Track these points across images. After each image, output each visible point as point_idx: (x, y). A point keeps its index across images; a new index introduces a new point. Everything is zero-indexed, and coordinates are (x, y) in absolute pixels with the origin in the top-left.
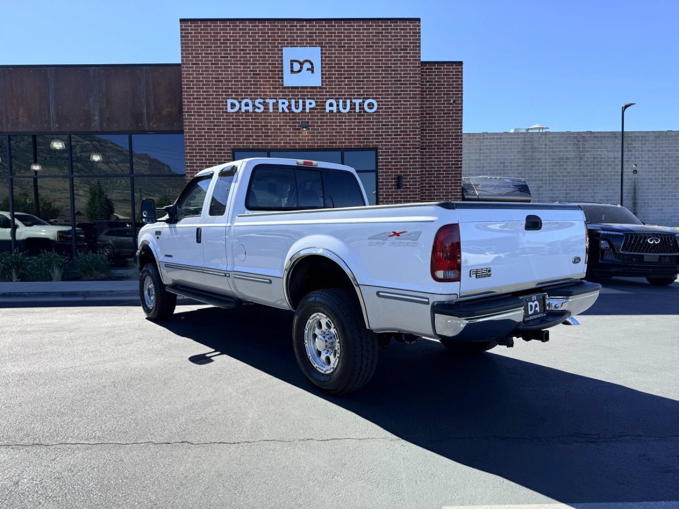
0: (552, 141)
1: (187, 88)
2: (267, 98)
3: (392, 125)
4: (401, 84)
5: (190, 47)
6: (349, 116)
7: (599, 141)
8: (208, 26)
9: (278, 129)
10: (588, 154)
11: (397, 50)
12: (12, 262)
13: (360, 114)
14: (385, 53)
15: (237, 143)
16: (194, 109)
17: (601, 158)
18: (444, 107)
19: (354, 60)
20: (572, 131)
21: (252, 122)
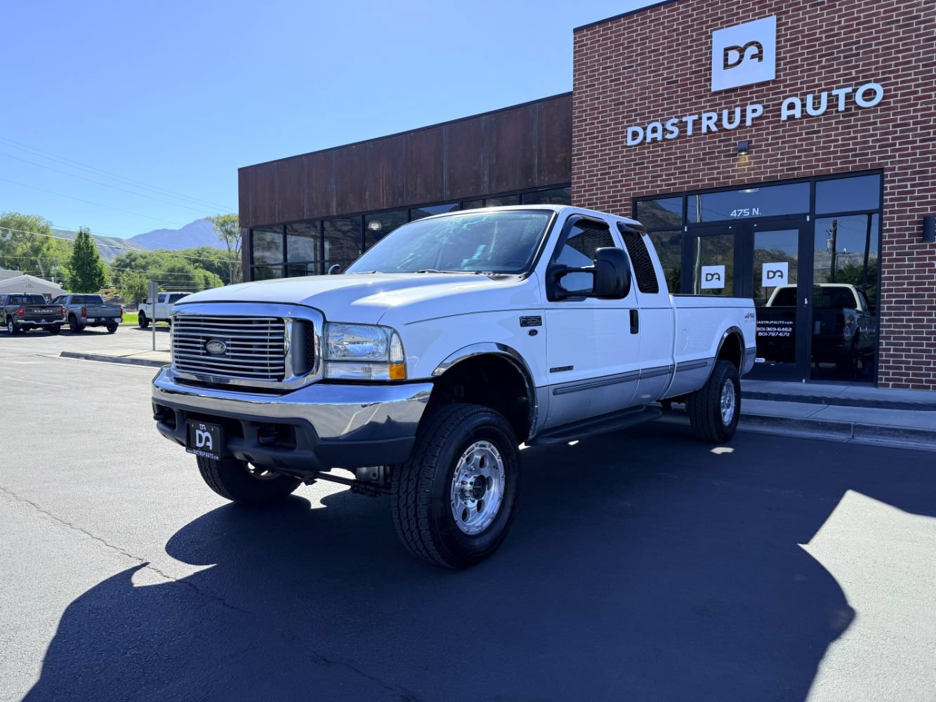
2: (686, 115)
3: (915, 123)
5: (584, 64)
6: (825, 119)
8: (609, 29)
9: (701, 160)
13: (847, 114)
15: (639, 188)
21: (661, 155)
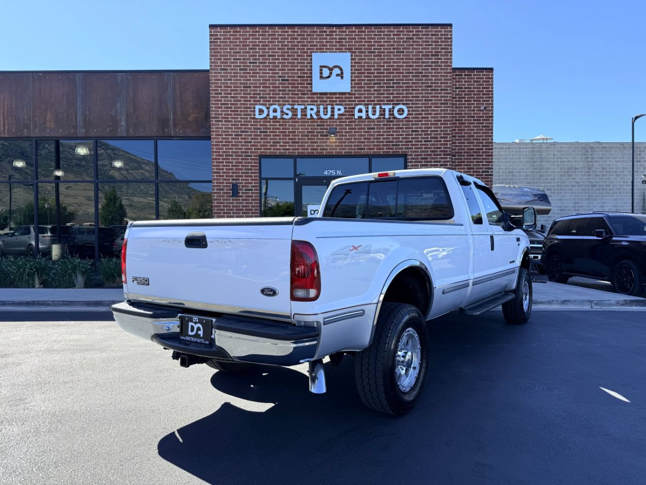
0: (560, 151)
3: (422, 131)
4: (431, 90)
6: (378, 122)
7: (607, 151)
8: (238, 32)
9: (306, 136)
10: (596, 164)
11: (428, 55)
12: (36, 267)
13: (389, 120)
14: (416, 59)
17: (610, 168)
18: (474, 114)
20: (580, 142)
21: (279, 129)
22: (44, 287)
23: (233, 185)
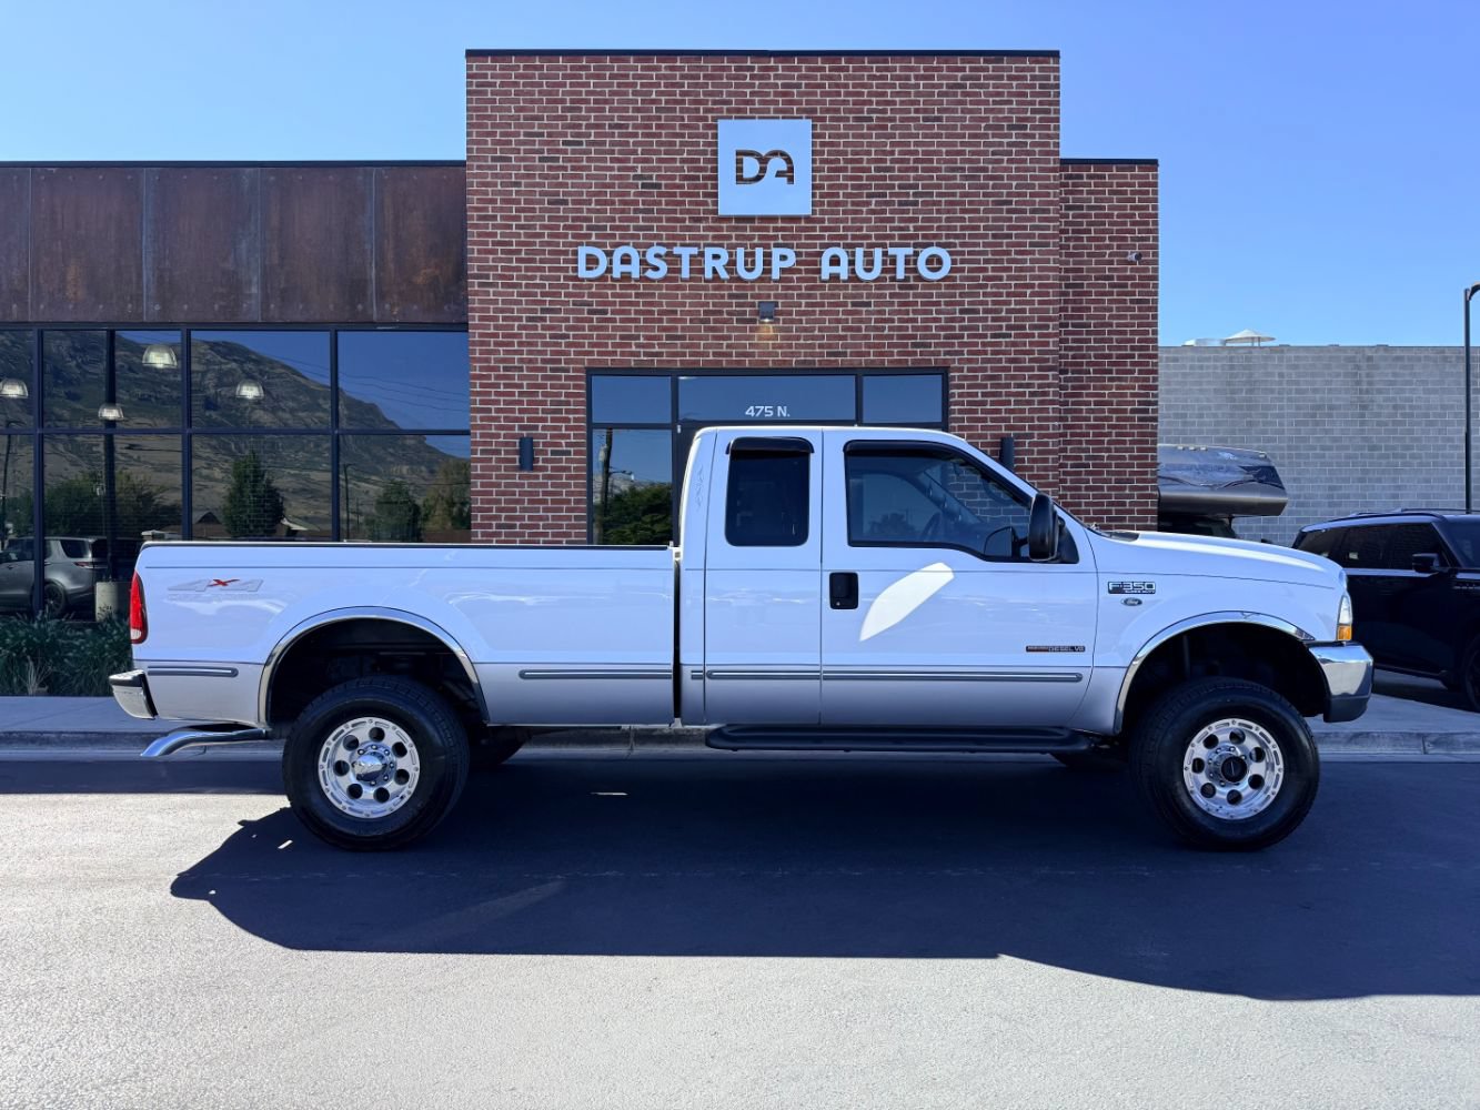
1: (480, 218)
2: (675, 245)
3: (986, 311)
4: (1009, 211)
5: (489, 117)
6: (877, 288)
7: (1404, 367)
8: (535, 68)
9: (702, 321)
10: (1380, 398)
11: (1002, 127)
12: (28, 644)
13: (905, 285)
14: (971, 136)
15: (599, 353)
16: (496, 268)
17: (1411, 407)
18: (1110, 270)
19: (892, 153)
20: (1342, 344)
21: (637, 304)
22: (51, 693)
23: (522, 439)
